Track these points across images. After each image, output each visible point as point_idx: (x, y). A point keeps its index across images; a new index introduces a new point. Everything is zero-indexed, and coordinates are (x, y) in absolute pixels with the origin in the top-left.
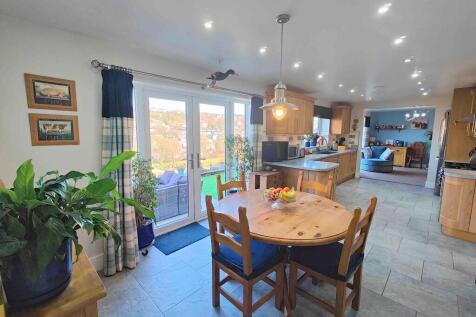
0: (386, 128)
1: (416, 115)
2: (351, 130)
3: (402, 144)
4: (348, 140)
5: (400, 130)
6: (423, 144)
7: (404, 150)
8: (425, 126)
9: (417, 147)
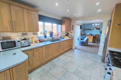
0: (87, 30)
1: (96, 25)
2: (71, 30)
3: (92, 35)
4: (70, 34)
5: (91, 30)
6: (98, 35)
7: (92, 37)
8: (99, 29)
9: (96, 36)
